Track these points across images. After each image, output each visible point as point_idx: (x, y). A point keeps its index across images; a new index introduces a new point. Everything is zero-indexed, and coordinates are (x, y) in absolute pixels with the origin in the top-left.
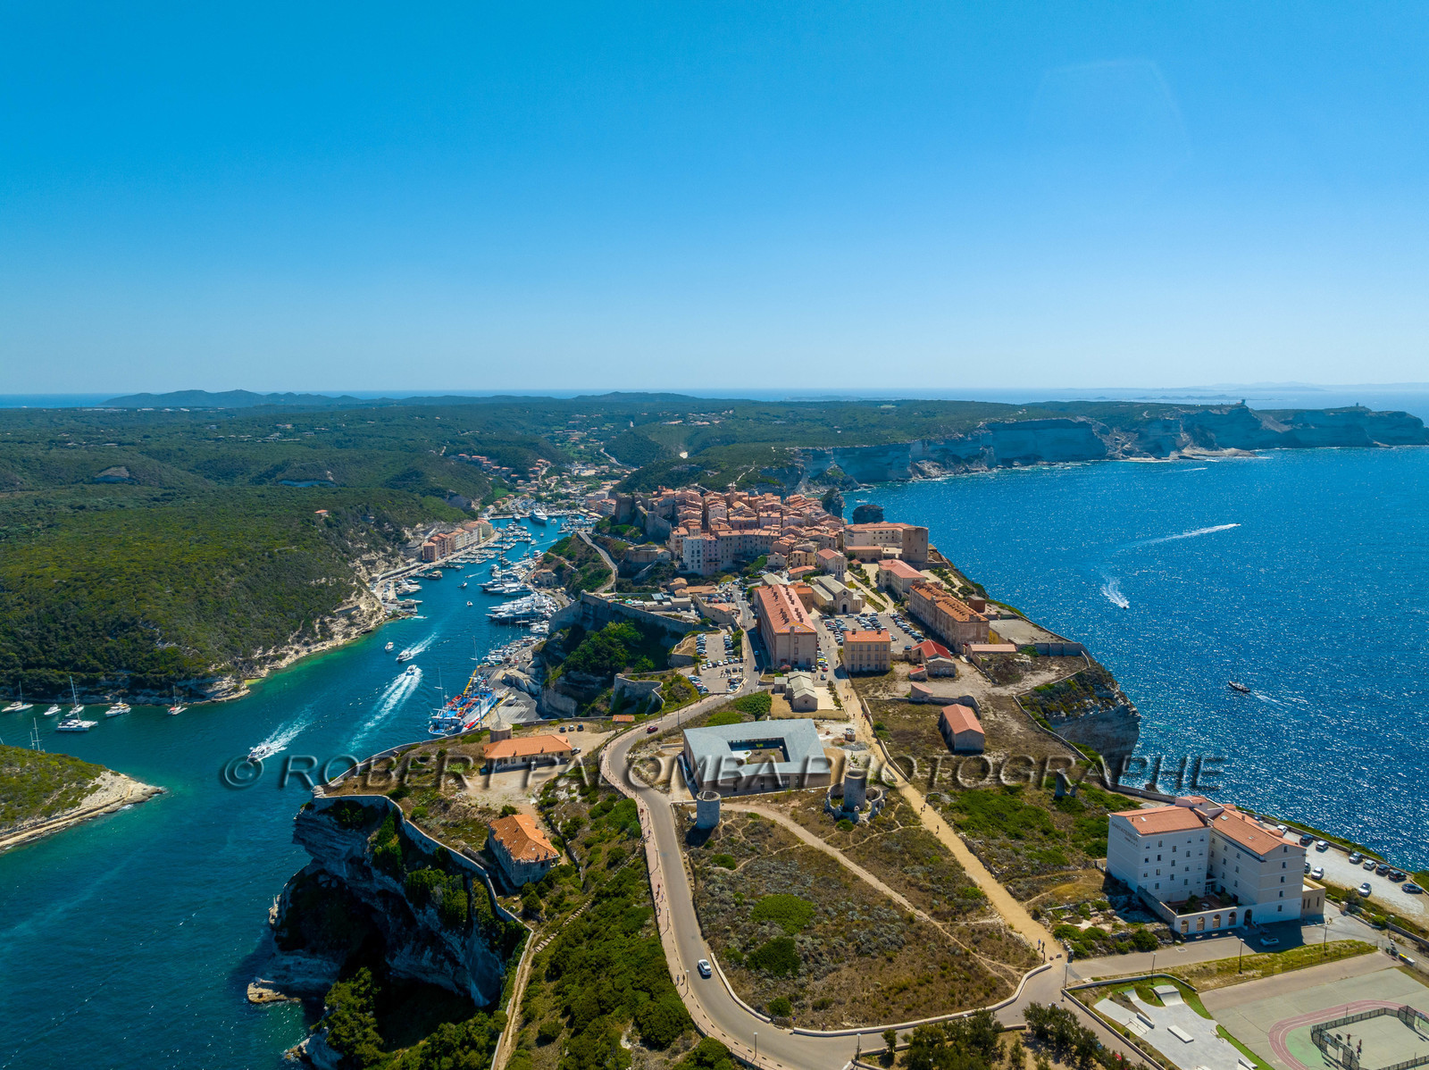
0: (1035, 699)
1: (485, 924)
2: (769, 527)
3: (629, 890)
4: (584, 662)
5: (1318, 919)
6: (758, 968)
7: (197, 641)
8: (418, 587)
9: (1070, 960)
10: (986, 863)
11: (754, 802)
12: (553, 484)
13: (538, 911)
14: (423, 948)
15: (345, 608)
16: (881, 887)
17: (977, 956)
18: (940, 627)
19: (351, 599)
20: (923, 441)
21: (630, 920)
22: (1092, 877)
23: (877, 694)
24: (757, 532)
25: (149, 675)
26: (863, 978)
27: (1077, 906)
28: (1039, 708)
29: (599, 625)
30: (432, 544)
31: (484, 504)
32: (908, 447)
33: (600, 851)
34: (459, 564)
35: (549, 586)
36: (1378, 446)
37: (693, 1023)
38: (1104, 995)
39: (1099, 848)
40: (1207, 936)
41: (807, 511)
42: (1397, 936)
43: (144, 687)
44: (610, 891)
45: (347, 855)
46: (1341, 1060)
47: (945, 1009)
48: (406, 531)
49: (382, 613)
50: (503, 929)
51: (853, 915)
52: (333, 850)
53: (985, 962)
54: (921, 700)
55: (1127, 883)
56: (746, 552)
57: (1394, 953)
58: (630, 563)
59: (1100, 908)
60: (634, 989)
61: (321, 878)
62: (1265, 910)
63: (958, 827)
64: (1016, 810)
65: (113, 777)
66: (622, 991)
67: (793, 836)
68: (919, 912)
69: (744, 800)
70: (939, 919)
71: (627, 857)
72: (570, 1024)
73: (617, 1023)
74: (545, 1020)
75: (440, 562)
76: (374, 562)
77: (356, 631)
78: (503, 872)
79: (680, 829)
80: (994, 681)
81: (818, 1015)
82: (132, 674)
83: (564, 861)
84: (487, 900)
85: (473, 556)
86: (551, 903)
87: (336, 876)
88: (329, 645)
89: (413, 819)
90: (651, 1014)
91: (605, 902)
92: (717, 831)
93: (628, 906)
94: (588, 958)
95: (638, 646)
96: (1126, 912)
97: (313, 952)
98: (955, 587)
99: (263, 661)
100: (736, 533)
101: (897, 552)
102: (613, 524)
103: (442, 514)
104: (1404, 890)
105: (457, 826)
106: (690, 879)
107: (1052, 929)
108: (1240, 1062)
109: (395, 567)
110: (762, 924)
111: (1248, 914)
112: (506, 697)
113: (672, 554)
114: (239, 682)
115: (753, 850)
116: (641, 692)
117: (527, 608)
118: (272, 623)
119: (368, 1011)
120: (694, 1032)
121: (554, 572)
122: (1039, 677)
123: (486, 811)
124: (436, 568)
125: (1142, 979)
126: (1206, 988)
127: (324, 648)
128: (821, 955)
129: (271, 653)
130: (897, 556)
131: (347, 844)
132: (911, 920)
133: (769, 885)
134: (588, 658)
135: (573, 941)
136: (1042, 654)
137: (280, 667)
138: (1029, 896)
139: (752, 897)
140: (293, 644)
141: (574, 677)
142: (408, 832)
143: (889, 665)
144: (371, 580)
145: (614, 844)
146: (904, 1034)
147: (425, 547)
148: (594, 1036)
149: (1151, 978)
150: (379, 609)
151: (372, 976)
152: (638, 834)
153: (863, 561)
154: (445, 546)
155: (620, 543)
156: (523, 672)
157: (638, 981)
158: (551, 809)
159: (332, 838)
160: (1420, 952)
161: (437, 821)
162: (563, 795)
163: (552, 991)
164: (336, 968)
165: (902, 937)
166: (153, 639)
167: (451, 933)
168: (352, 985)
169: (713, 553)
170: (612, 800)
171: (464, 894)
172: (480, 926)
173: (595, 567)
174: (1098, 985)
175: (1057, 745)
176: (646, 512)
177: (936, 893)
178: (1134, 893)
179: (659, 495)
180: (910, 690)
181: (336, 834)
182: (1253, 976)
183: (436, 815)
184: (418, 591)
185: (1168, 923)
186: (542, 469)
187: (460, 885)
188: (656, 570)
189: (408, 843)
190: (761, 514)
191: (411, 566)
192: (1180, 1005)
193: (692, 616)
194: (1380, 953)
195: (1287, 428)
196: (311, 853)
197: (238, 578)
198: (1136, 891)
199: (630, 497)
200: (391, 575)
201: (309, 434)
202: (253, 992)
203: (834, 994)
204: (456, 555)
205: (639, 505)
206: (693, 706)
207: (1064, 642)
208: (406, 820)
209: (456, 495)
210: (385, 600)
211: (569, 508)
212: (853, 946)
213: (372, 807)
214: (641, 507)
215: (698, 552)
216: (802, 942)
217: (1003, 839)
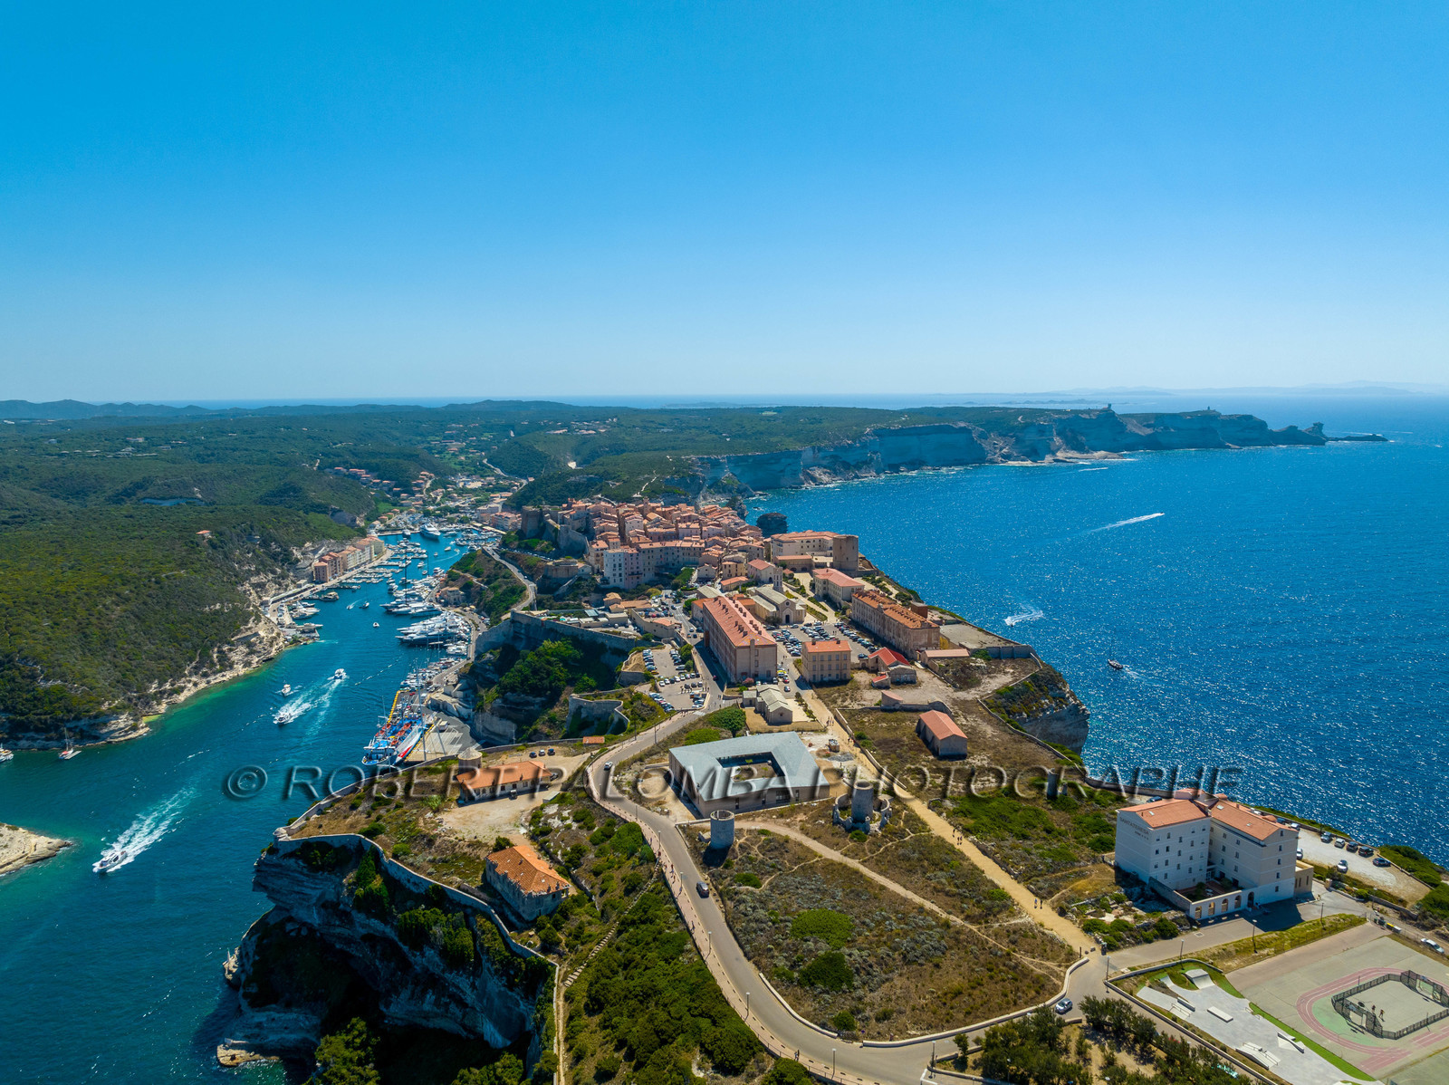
0: (999, 702)
1: (501, 962)
2: (689, 538)
3: (657, 917)
4: (522, 683)
5: (1308, 897)
6: (813, 984)
7: (85, 677)
8: (314, 610)
9: (1104, 953)
10: (1003, 864)
11: (760, 819)
12: (439, 498)
13: (558, 943)
14: (424, 992)
15: (244, 635)
16: (909, 895)
17: (1019, 956)
18: (889, 634)
19: (250, 626)
20: (813, 448)
21: (667, 946)
22: (1102, 872)
23: (846, 704)
24: (679, 543)
25: (32, 717)
26: (917, 986)
27: (1098, 900)
28: (1003, 710)
29: (533, 644)
30: (323, 564)
31: (369, 519)
32: (799, 454)
33: (612, 878)
34: (354, 584)
35: (456, 604)
36: (1229, 447)
37: (762, 1044)
38: (1142, 983)
39: (1102, 843)
40: (1218, 920)
41: (726, 521)
42: (1380, 907)
43: (28, 730)
44: (635, 918)
45: (319, 899)
46: (1364, 1025)
47: (1001, 1009)
48: (294, 551)
49: (282, 639)
50: (523, 966)
51: (890, 924)
52: (301, 896)
53: (1026, 960)
54: (893, 708)
55: (1137, 875)
56: (667, 564)
57: (1381, 923)
58: (549, 578)
59: (1119, 901)
60: (692, 1016)
61: (289, 927)
62: (1263, 893)
63: (967, 831)
64: (1016, 811)
65: (11, 832)
66: (680, 1019)
67: (808, 850)
68: (952, 917)
69: (749, 816)
70: (972, 923)
71: (645, 882)
72: (629, 1057)
73: (683, 1053)
74: (599, 1055)
75: (332, 582)
76: (264, 584)
77: (257, 659)
78: (508, 905)
79: (694, 851)
80: (954, 686)
81: (883, 1026)
82: (12, 717)
83: (573, 891)
84: (498, 937)
85: (368, 576)
86: (570, 935)
87: (304, 924)
88: (229, 675)
89: (395, 856)
90: (719, 1039)
91: (631, 930)
92: (734, 850)
93: (660, 933)
94: (631, 989)
95: (577, 664)
96: (1143, 903)
97: (288, 1006)
98: (891, 594)
99: (160, 695)
100: (657, 545)
101: (829, 560)
102: (520, 539)
103: (330, 531)
104: (1374, 864)
105: (446, 862)
106: (717, 901)
107: (1080, 924)
108: (1279, 1036)
109: (286, 590)
110: (806, 941)
111: (1251, 897)
112: (436, 722)
113: (593, 568)
114: (136, 720)
115: (773, 867)
116: (600, 712)
117: (440, 628)
118: (166, 654)
119: (368, 1063)
120: (765, 1055)
121: (461, 589)
122: (997, 680)
123: (476, 844)
124: (330, 589)
125: (1173, 966)
126: (1230, 969)
127: (224, 679)
128: (871, 966)
129: (168, 686)
130: (828, 565)
131: (319, 888)
132: (947, 925)
133: (799, 900)
134: (526, 678)
135: (608, 972)
136: (995, 657)
137: (179, 702)
138: (1051, 894)
139: (786, 914)
140: (191, 676)
141: (511, 698)
142: (392, 871)
143: (849, 673)
144: (262, 604)
145: (626, 871)
146: (974, 1037)
147: (316, 568)
148: (659, 1067)
149: (1181, 963)
150: (278, 634)
151: (366, 1026)
152: (652, 859)
153: (794, 570)
154: (338, 565)
155: (532, 558)
156: (450, 695)
157: (696, 1008)
158: (546, 838)
159: (300, 883)
160: (1402, 920)
161: (424, 858)
162: (556, 823)
163: (599, 1025)
164: (315, 1020)
165: (943, 942)
166: (34, 677)
167: (457, 974)
168: (344, 1036)
169: (635, 565)
170: (611, 825)
171: (468, 932)
172: (493, 963)
173: (506, 583)
174: (1136, 975)
175: (1033, 746)
176: (558, 526)
177: (963, 898)
178: (1144, 883)
179: (569, 507)
180: (880, 697)
181: (305, 878)
182: (1268, 955)
183: (421, 852)
184: (315, 614)
185: (1184, 911)
186: (426, 481)
187: (461, 923)
188: (578, 585)
189: (392, 883)
190: (680, 525)
191: (303, 588)
192: (1211, 987)
193: (630, 631)
194: (1369, 924)
195: (1149, 431)
196: (274, 899)
197: (124, 607)
198: (1147, 882)
199: (538, 510)
200: (283, 598)
201: (165, 448)
202: (223, 1054)
203: (893, 1004)
204: (348, 574)
205: (548, 518)
206: (662, 725)
207: (1012, 645)
208: (387, 858)
209: (340, 511)
210: (281, 625)
211: (462, 521)
212: (899, 955)
213: (344, 847)
214: (550, 520)
215: (620, 565)
216: (850, 955)
217: (1011, 841)
